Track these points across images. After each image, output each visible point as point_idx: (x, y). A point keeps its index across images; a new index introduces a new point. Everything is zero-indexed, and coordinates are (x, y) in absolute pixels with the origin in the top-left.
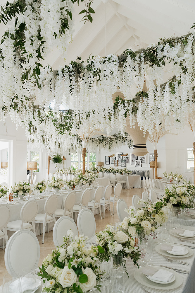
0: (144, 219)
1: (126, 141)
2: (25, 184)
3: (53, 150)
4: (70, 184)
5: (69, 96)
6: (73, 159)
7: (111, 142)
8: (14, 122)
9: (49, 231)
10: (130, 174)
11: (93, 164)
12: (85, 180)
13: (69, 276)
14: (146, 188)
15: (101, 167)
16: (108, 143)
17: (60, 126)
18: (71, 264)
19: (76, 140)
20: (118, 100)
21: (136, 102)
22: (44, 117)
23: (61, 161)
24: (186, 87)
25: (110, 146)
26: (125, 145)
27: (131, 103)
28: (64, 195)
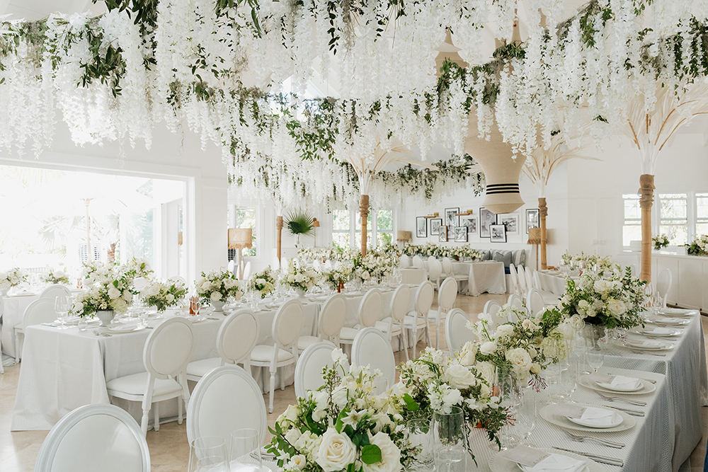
0: (515, 347)
1: (467, 178)
2: (226, 276)
3: (289, 202)
4: (331, 279)
5: (328, 56)
6: (337, 225)
7: (430, 180)
8: (196, 131)
9: (283, 386)
10: (477, 260)
11: (386, 237)
12: (368, 269)
13: (339, 448)
14: (517, 291)
15: (406, 243)
16: (423, 182)
17: (305, 138)
18: (343, 423)
19: (344, 175)
20: (450, 70)
21: (493, 73)
22: (267, 117)
23: (309, 229)
24: (624, 28)
25: (428, 189)
26: (465, 188)
27: (480, 74)
28: (319, 303)
